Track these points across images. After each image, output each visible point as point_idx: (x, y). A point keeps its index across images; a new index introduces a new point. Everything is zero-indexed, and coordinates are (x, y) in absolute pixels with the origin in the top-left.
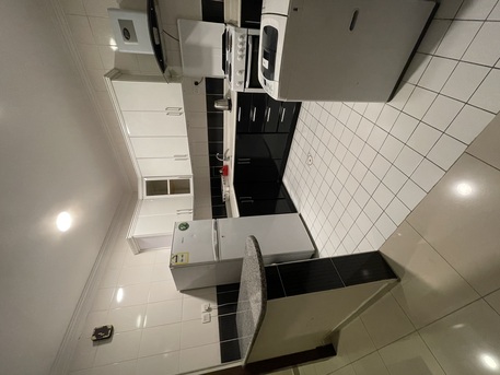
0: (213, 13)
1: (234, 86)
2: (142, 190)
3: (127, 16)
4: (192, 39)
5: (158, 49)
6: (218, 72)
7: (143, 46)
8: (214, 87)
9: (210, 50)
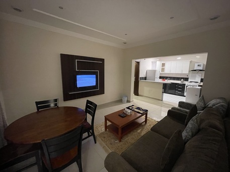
0: (202, 80)
1: (186, 83)
2: (163, 62)
3: (202, 66)
4: (197, 76)
5: (195, 70)
6: (189, 80)
7: (196, 68)
8: (186, 79)
9: (195, 79)
